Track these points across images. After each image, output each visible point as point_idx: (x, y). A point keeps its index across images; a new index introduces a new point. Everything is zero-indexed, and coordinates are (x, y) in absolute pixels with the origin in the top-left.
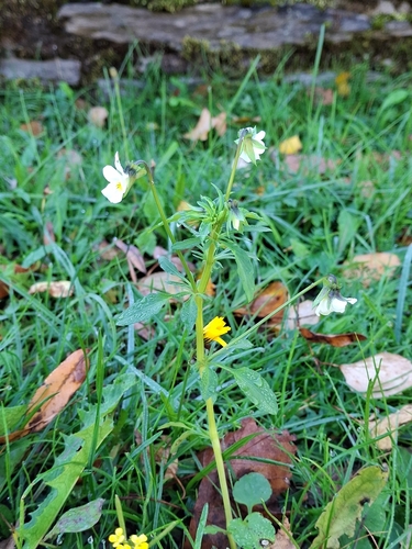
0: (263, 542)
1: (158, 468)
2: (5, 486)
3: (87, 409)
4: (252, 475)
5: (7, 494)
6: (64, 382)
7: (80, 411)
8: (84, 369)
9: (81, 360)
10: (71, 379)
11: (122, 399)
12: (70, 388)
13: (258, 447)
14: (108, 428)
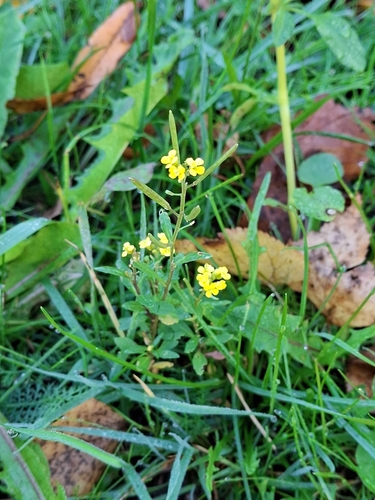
0: (330, 212)
1: (215, 144)
2: (49, 153)
3: (136, 70)
4: (321, 156)
5: (51, 160)
6: (111, 43)
7: (128, 72)
8: (134, 26)
9: (131, 15)
10: (118, 39)
11: (179, 60)
12: (118, 50)
13: (333, 126)
14: (160, 90)
